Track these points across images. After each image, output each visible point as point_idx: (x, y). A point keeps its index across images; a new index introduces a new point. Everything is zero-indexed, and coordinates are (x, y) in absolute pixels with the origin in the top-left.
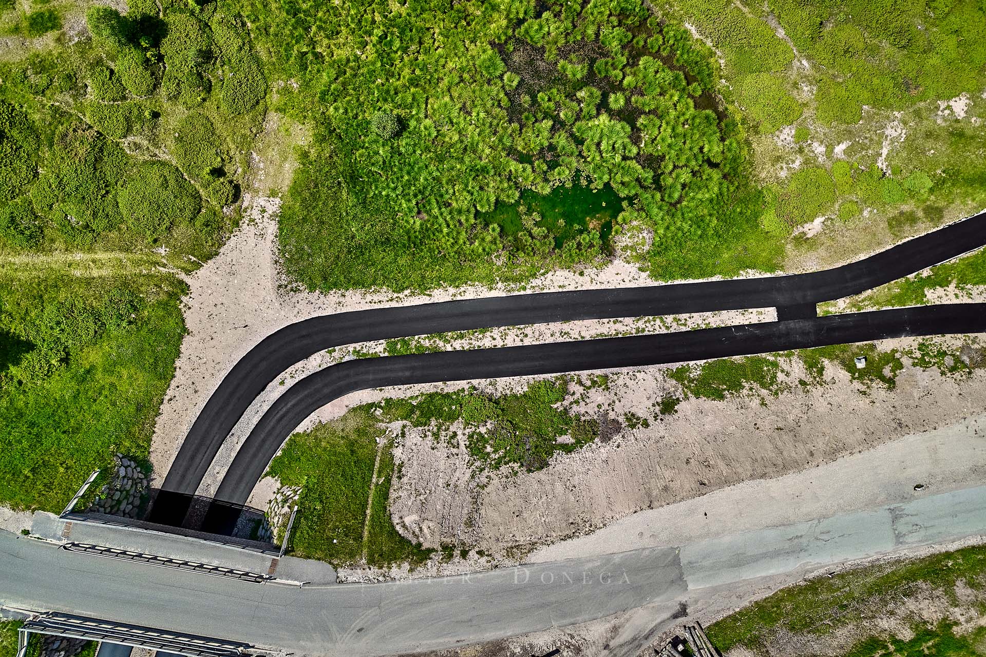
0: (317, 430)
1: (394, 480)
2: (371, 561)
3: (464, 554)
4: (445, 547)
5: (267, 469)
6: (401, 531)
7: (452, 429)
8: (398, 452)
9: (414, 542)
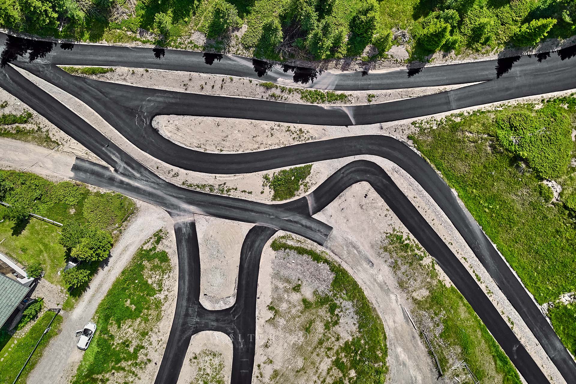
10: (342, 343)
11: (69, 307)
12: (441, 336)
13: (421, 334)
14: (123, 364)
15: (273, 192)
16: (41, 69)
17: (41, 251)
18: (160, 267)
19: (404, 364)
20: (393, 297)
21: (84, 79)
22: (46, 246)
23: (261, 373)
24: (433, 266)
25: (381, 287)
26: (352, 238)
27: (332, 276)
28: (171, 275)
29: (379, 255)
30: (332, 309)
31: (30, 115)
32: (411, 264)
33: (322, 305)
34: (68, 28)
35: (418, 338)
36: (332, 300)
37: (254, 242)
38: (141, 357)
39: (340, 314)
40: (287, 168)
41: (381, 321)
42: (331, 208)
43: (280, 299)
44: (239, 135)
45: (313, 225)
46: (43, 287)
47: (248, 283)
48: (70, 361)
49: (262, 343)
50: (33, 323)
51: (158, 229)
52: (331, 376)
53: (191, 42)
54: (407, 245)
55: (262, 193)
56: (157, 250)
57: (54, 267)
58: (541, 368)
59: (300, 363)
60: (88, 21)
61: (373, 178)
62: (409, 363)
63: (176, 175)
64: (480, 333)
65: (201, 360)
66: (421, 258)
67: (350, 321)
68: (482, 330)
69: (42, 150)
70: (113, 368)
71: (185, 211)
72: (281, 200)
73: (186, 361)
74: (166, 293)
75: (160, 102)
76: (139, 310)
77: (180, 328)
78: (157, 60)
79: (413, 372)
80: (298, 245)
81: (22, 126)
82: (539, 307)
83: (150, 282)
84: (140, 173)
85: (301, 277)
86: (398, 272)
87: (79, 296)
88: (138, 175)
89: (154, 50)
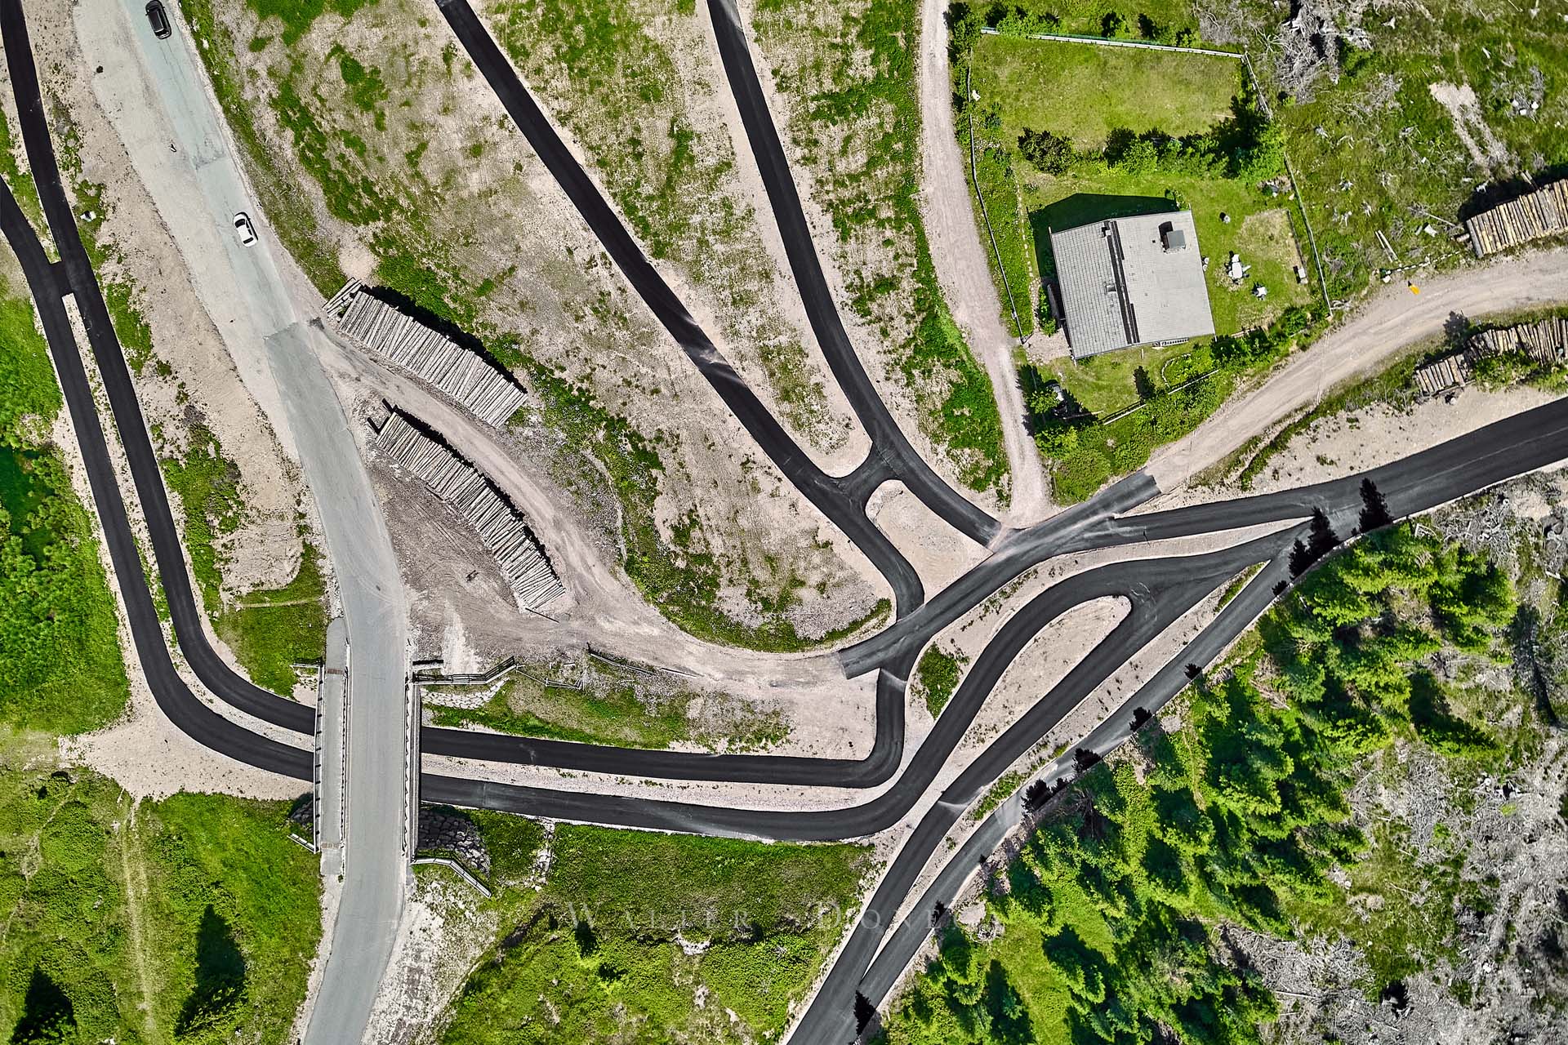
0: (243, 664)
1: (265, 588)
2: (321, 592)
3: (302, 516)
4: (300, 533)
5: (287, 698)
6: (296, 573)
7: (220, 549)
8: (245, 591)
9: (301, 560)
10: (723, 581)
11: (1019, 353)
12: (631, 689)
13: (651, 668)
14: (909, 352)
15: (943, 652)
16: (1279, 542)
17: (1098, 379)
18: (971, 473)
19: (635, 623)
20: (719, 676)
21: (1231, 574)
22: (1100, 388)
23: (770, 474)
24: (710, 747)
25: (742, 673)
26: (819, 690)
27: (800, 634)
28: (954, 477)
29: (776, 702)
30: (767, 603)
31: (1244, 488)
32: (736, 726)
33: (781, 597)
34: (1296, 607)
35: (651, 663)
36: (776, 611)
37: (909, 586)
38: (899, 374)
39: (754, 606)
40: (955, 691)
41: (705, 640)
42: (871, 696)
43: (827, 562)
44: (1035, 674)
45: (869, 662)
46: (1061, 348)
47: (874, 545)
48: (963, 305)
49: (800, 504)
50: (1034, 306)
51: (1012, 504)
52: (699, 539)
53: (1174, 712)
54: (760, 740)
55: (952, 641)
56: (992, 486)
57: (1071, 375)
58: (482, 762)
59: (743, 522)
60: (1286, 633)
61: (863, 769)
62: (633, 629)
63: (1052, 573)
64: (588, 731)
65: (840, 429)
66: (731, 742)
67: (736, 610)
68: (590, 737)
69: (1197, 467)
70: (914, 338)
71: (1006, 547)
72: (926, 653)
73: (853, 414)
74: (940, 456)
75: (1141, 626)
76: (949, 416)
77: (892, 437)
78: (1187, 662)
79: (618, 625)
80: (863, 629)
81: (1241, 470)
82: (555, 820)
83: (967, 450)
84: (1087, 540)
85: (829, 602)
86: (740, 705)
87: (1019, 373)
88: (1087, 535)
89: (1200, 669)
